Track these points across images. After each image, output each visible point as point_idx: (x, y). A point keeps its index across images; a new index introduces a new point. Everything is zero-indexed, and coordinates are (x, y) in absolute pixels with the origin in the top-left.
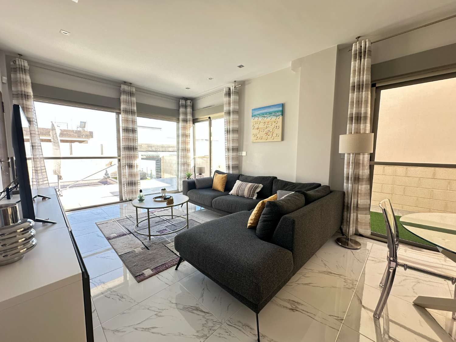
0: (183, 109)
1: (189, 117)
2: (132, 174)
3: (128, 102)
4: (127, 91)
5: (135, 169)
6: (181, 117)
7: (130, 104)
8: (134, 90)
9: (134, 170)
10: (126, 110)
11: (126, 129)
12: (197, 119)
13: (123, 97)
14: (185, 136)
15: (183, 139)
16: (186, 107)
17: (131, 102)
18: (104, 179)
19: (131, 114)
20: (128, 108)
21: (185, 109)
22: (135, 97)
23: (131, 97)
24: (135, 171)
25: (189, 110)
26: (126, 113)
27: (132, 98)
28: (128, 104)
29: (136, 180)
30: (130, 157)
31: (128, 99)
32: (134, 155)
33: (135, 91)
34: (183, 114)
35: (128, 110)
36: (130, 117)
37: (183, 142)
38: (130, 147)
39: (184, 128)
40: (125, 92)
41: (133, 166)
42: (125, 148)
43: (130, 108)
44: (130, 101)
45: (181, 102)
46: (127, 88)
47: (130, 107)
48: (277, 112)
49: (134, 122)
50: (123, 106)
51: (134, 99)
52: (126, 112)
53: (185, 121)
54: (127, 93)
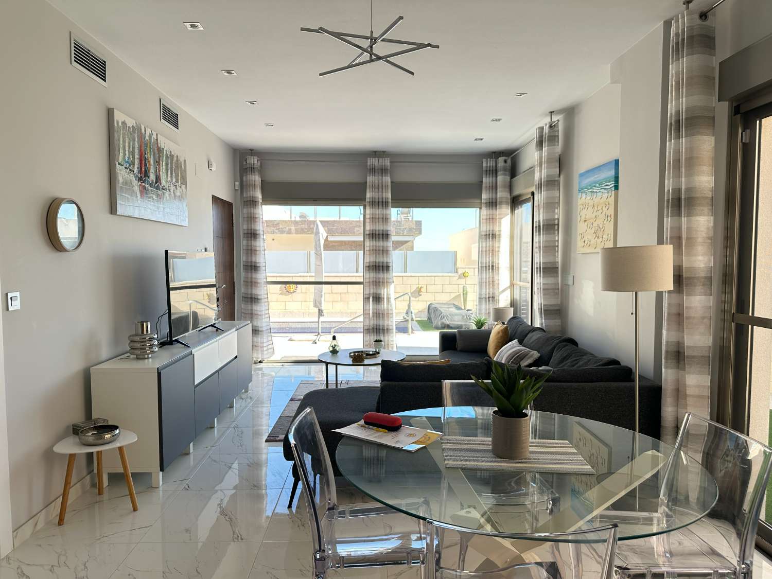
0: (488, 179)
1: (502, 194)
2: (379, 314)
3: (377, 186)
4: (376, 168)
5: (384, 305)
6: (485, 196)
7: (380, 190)
8: (387, 162)
9: (382, 306)
10: (374, 200)
11: (373, 234)
12: (519, 196)
13: (371, 179)
14: (492, 236)
15: (486, 244)
16: (494, 172)
17: (382, 186)
18: (401, 323)
19: (380, 207)
20: (377, 197)
21: (494, 178)
22: (389, 175)
23: (382, 176)
24: (384, 307)
25: (502, 178)
26: (374, 205)
27: (384, 177)
28: (377, 190)
29: (386, 325)
30: (377, 283)
31: (377, 181)
32: (384, 278)
33: (389, 164)
34: (488, 191)
35: (377, 201)
36: (379, 211)
37: (486, 251)
38: (381, 265)
39: (491, 220)
40: (373, 170)
41: (381, 298)
42: (369, 267)
43: (380, 197)
44: (380, 185)
45: (484, 165)
46: (377, 161)
47: (380, 193)
48: (609, 182)
49: (385, 219)
50: (369, 195)
51: (387, 179)
52: (374, 203)
53: (493, 204)
54: (376, 171)
